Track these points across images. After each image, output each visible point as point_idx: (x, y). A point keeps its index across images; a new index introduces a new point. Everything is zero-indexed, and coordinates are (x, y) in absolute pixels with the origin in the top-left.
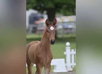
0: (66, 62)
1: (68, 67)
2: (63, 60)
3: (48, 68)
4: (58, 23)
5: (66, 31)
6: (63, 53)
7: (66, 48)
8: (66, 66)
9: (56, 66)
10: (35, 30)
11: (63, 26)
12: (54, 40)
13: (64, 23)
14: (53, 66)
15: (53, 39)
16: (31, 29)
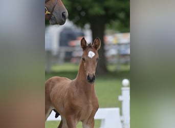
0: (121, 114)
1: (125, 122)
2: (117, 109)
3: (89, 124)
4: (110, 45)
5: (123, 60)
6: (117, 98)
7: (123, 88)
8: (122, 122)
9: (104, 120)
10: (68, 57)
11: (119, 51)
12: (94, 76)
13: (119, 44)
14: (100, 121)
15: (92, 74)
16: (62, 55)
